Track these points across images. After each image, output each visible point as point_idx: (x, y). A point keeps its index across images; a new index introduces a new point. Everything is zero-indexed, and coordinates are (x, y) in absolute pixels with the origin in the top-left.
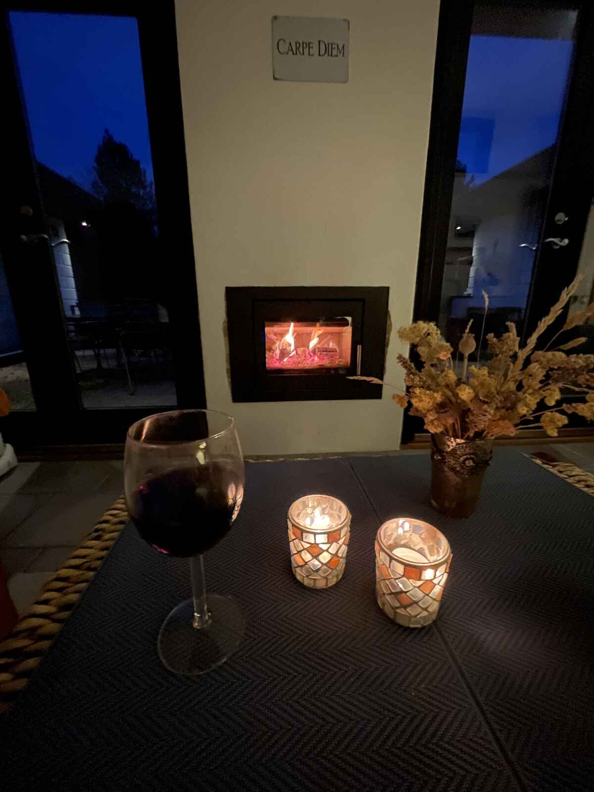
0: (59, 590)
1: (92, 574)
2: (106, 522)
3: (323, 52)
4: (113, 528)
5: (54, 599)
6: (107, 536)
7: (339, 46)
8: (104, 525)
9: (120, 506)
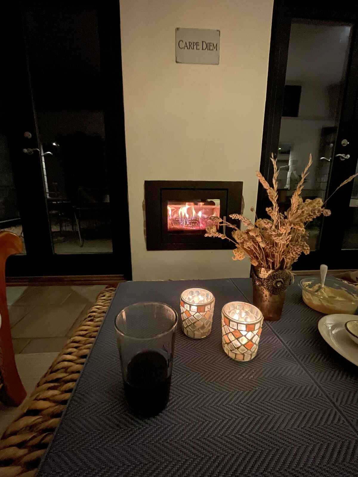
0: (76, 348)
1: (93, 339)
2: (94, 312)
3: (205, 48)
4: (99, 315)
5: (74, 352)
6: (97, 320)
7: (214, 45)
8: (94, 314)
9: (100, 303)
